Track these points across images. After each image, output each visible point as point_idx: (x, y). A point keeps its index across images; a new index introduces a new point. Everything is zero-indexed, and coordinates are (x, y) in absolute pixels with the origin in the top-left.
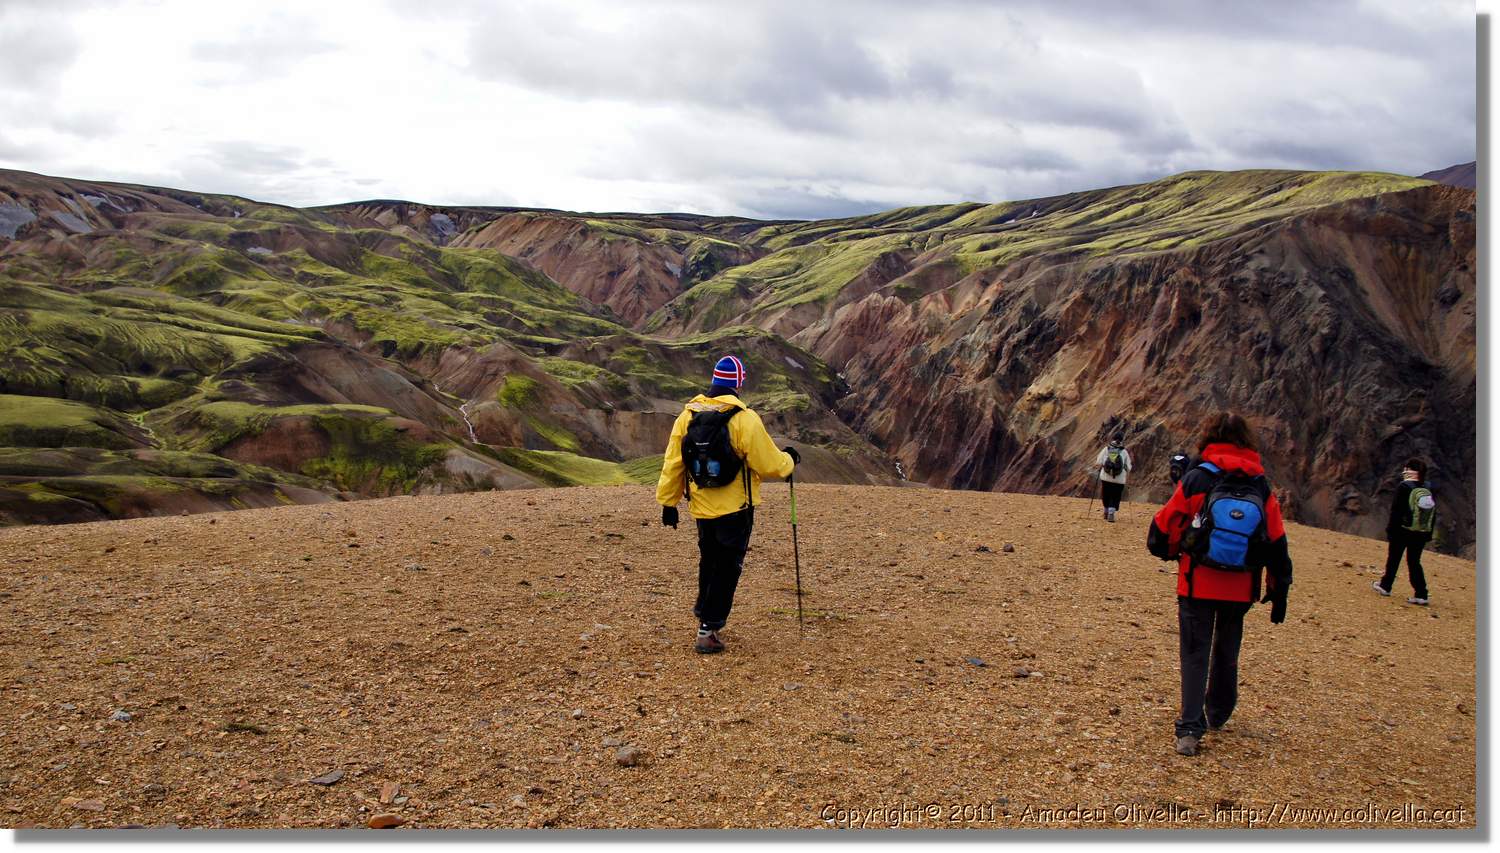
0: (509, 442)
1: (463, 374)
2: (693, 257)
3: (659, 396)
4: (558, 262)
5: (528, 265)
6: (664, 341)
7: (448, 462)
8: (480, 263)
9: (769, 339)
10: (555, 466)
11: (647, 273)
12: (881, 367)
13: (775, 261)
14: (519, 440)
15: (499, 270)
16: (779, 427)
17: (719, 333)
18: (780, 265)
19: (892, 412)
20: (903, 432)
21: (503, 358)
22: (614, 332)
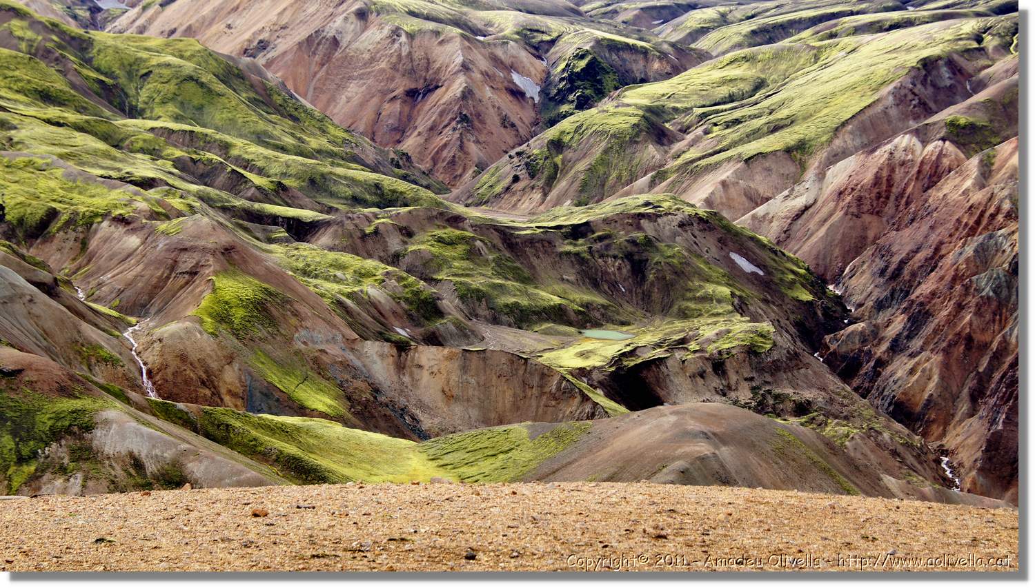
0: (216, 399)
1: (133, 270)
2: (562, 66)
3: (495, 321)
4: (314, 68)
5: (260, 73)
6: (504, 219)
7: (98, 433)
8: (168, 65)
9: (701, 220)
10: (300, 445)
11: (478, 94)
12: (914, 275)
13: (717, 75)
14: (233, 395)
15: (204, 80)
16: (716, 382)
17: (608, 208)
18: (724, 82)
19: (933, 361)
20: (955, 398)
21: (210, 242)
22: (416, 201)
